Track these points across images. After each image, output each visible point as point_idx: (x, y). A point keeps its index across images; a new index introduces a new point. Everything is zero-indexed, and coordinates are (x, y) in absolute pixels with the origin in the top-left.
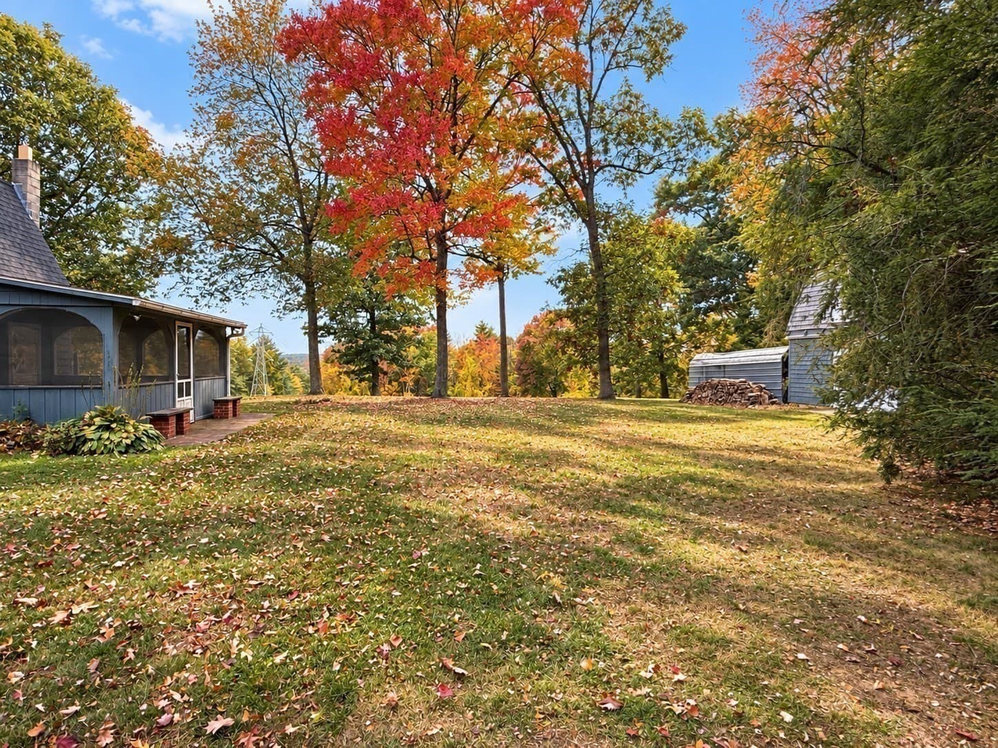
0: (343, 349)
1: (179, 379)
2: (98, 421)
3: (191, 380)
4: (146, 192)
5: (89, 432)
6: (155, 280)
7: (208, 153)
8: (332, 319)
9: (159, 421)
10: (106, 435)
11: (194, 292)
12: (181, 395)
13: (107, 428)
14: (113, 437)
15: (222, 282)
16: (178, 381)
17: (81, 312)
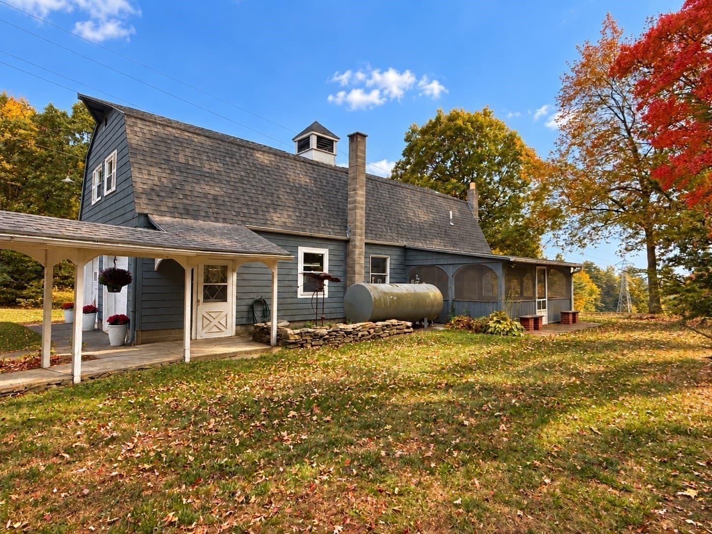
0: (694, 277)
1: (539, 298)
2: (495, 319)
3: (546, 300)
4: (534, 185)
5: (491, 324)
6: (540, 237)
7: (570, 152)
8: (682, 251)
9: (524, 321)
10: (498, 325)
11: (562, 243)
12: (539, 308)
13: (499, 322)
14: (500, 326)
15: (580, 234)
16: (537, 300)
17: (489, 266)
